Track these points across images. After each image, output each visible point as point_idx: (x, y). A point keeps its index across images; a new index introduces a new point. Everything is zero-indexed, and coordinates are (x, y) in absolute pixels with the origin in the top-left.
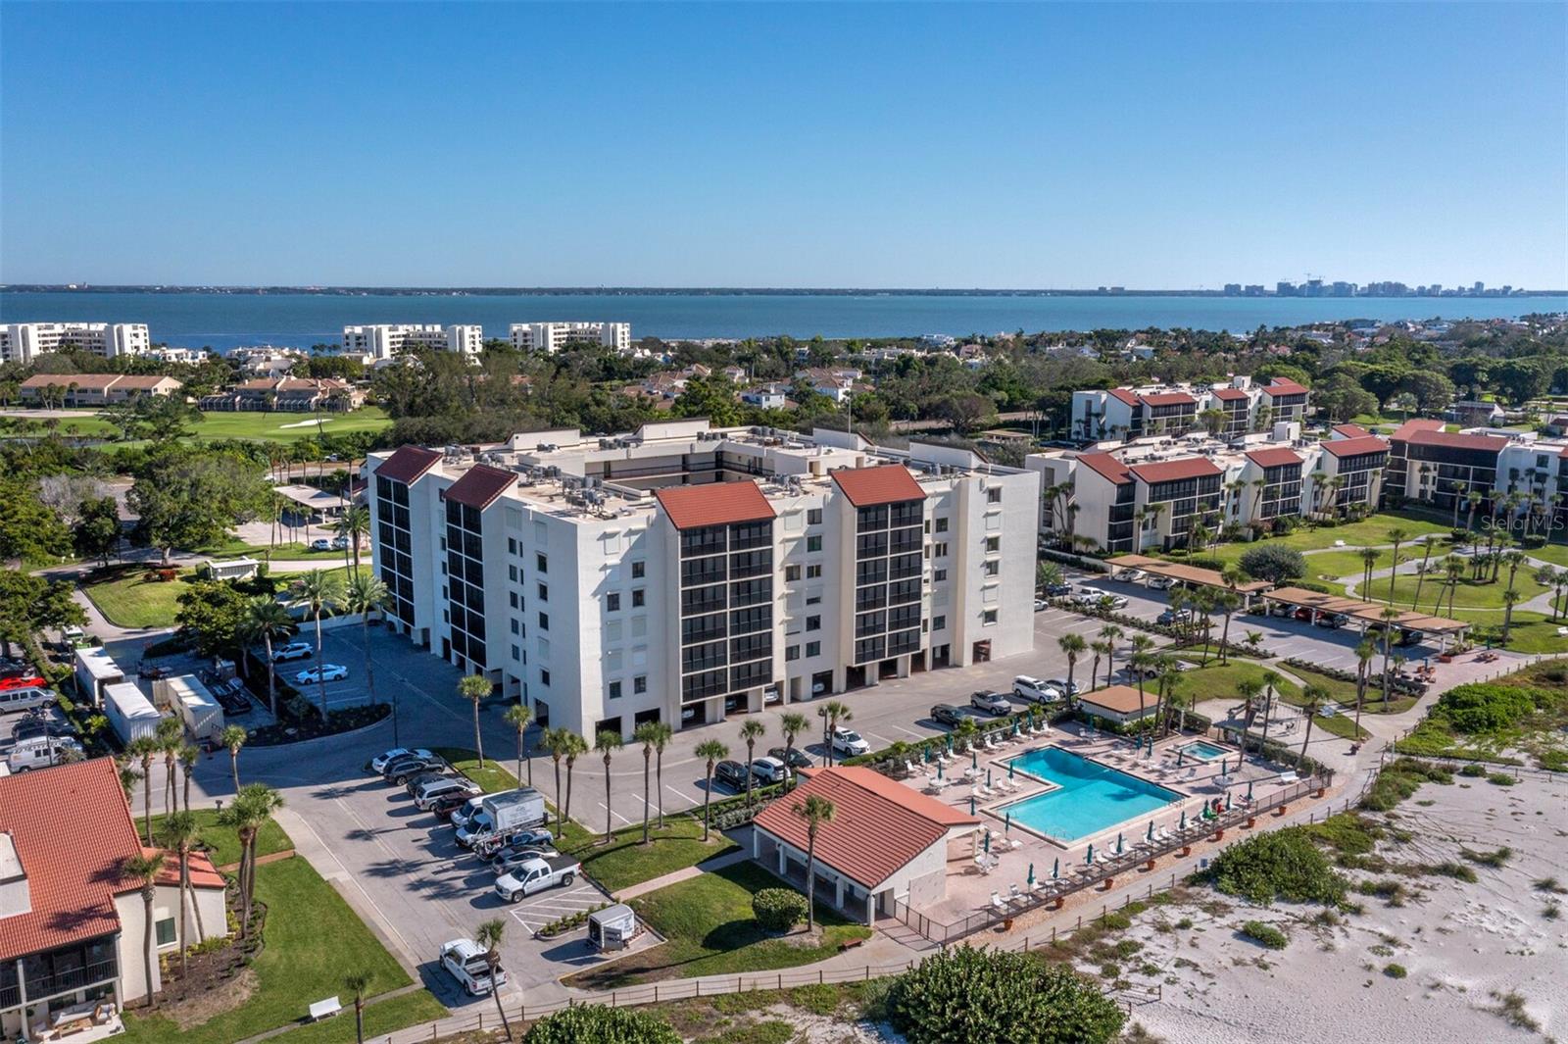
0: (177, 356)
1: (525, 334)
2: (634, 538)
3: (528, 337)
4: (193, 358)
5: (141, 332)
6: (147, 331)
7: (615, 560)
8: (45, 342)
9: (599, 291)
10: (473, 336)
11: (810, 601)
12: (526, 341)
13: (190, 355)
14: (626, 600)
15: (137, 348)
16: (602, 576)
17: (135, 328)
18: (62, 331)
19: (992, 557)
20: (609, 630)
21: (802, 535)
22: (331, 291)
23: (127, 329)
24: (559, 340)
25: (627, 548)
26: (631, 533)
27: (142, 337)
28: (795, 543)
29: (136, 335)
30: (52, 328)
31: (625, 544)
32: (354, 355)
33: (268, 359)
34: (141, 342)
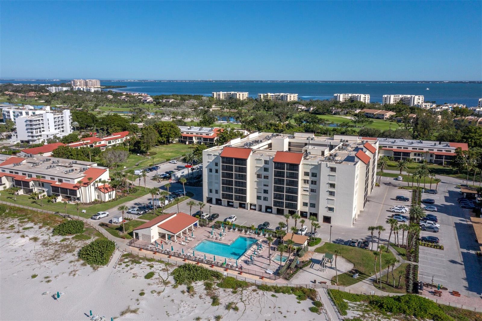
0: (425, 105)
2: (216, 157)
4: (430, 106)
6: (423, 98)
7: (211, 161)
8: (395, 100)
11: (265, 185)
13: (430, 105)
14: (214, 171)
15: (419, 103)
16: (208, 164)
18: (401, 97)
19: (332, 190)
20: (209, 177)
21: (262, 166)
23: (417, 97)
25: (214, 159)
26: (214, 155)
27: (421, 100)
28: (260, 168)
29: (419, 99)
30: (399, 96)
31: (213, 158)
32: (474, 108)
33: (442, 108)
34: (420, 101)
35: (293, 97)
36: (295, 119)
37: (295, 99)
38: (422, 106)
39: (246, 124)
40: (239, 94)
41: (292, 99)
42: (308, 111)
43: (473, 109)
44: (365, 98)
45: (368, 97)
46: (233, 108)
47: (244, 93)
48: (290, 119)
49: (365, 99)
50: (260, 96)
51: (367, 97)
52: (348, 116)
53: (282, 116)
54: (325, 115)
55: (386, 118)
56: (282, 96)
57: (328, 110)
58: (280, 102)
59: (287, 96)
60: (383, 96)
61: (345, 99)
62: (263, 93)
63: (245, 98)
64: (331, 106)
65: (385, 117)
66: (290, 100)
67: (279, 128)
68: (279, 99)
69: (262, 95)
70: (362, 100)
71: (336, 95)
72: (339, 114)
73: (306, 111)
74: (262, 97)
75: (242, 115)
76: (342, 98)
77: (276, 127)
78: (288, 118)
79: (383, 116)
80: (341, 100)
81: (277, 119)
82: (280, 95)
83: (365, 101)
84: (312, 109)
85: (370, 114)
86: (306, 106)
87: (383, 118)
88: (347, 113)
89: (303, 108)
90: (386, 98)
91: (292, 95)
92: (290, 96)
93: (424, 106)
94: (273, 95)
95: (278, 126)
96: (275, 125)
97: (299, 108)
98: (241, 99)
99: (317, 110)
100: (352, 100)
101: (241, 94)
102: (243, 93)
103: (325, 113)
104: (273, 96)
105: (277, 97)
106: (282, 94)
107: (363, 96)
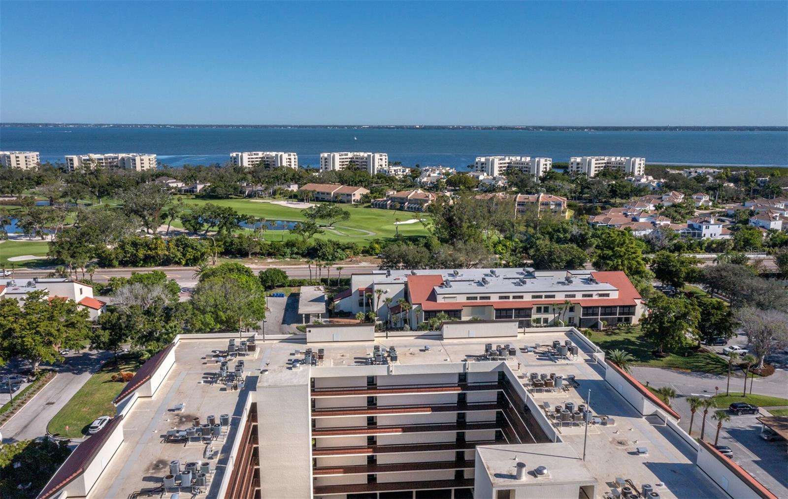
0: (395, 171)
1: (578, 164)
3: (579, 166)
4: (403, 172)
5: (384, 158)
6: (387, 157)
8: (342, 162)
9: (665, 128)
10: (546, 165)
12: (578, 168)
13: (402, 170)
15: (381, 165)
17: (381, 156)
22: (527, 128)
23: (377, 156)
24: (599, 167)
27: (384, 160)
29: (381, 159)
32: (476, 174)
33: (429, 176)
34: (383, 163)
35: (146, 162)
36: (182, 218)
37: (152, 166)
38: (391, 172)
39: (63, 248)
40: (17, 157)
41: (147, 166)
42: (193, 192)
43: (473, 175)
44: (290, 159)
45: (294, 157)
46: (8, 193)
47: (28, 154)
48: (170, 218)
49: (290, 162)
50: (71, 160)
51: (292, 157)
52: (278, 199)
53: (151, 215)
54: (231, 198)
55: (354, 201)
56: (123, 159)
57: (235, 189)
58: (121, 172)
59: (134, 160)
60: (321, 155)
61: (252, 162)
62: (77, 155)
63: (32, 165)
64: (239, 181)
65: (353, 198)
66: (142, 167)
67: (160, 252)
68: (116, 166)
69: (75, 158)
70: (285, 164)
71: (234, 154)
72: (260, 197)
73: (186, 191)
74: (76, 164)
75: (42, 216)
76: (247, 159)
77: (150, 249)
78: (164, 216)
79: (349, 197)
80: (246, 164)
81: (137, 220)
82: (117, 158)
83: (290, 165)
84: (200, 187)
85: (323, 193)
86: (184, 180)
87: (349, 201)
88: (274, 193)
89: (180, 185)
90: (326, 159)
91: (146, 157)
92: (142, 160)
93: (393, 172)
94: (102, 157)
95: (156, 248)
96: (147, 245)
97: (173, 188)
98: (23, 166)
99: (213, 190)
100: (266, 164)
101: (22, 156)
102: (26, 155)
103: (231, 194)
104: (102, 159)
105: (110, 163)
106: (121, 156)
107: (285, 156)
